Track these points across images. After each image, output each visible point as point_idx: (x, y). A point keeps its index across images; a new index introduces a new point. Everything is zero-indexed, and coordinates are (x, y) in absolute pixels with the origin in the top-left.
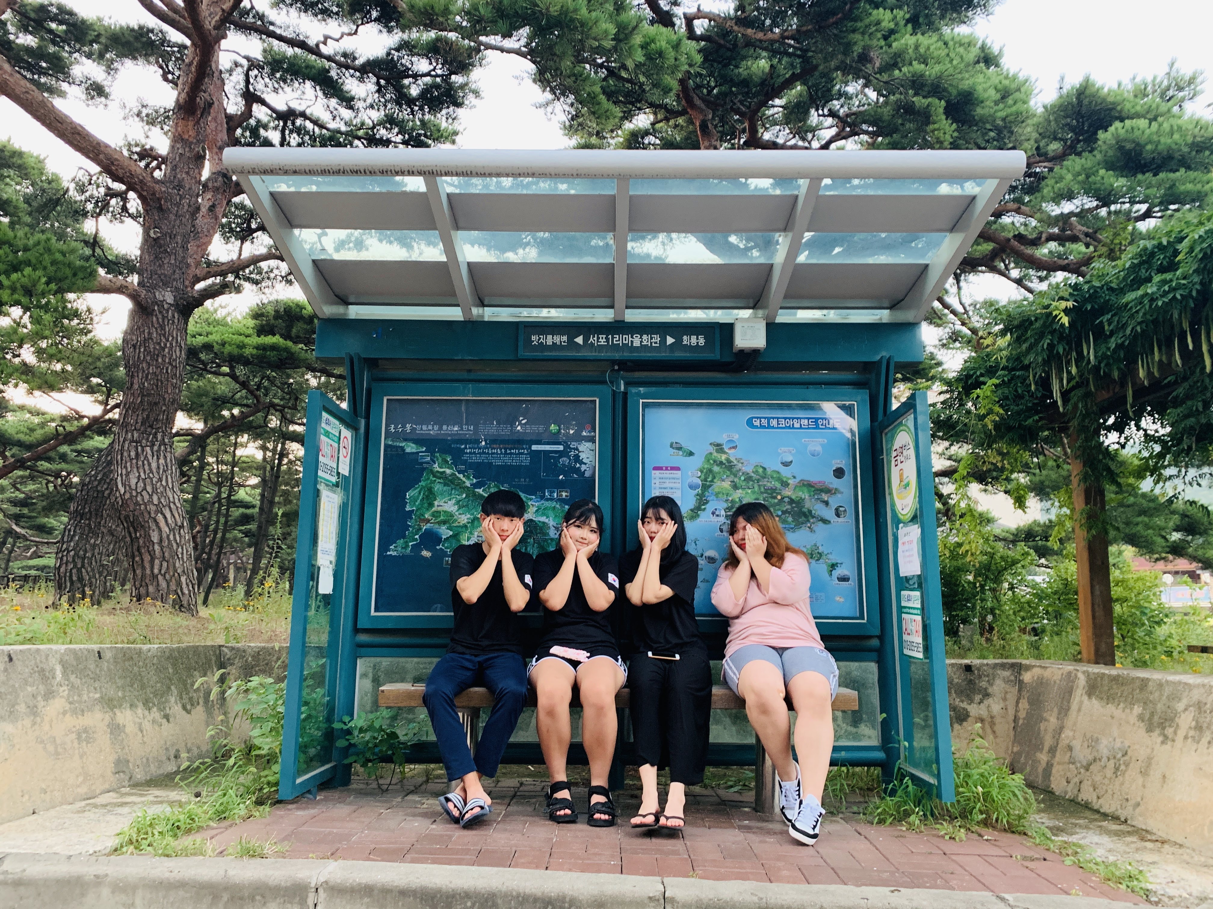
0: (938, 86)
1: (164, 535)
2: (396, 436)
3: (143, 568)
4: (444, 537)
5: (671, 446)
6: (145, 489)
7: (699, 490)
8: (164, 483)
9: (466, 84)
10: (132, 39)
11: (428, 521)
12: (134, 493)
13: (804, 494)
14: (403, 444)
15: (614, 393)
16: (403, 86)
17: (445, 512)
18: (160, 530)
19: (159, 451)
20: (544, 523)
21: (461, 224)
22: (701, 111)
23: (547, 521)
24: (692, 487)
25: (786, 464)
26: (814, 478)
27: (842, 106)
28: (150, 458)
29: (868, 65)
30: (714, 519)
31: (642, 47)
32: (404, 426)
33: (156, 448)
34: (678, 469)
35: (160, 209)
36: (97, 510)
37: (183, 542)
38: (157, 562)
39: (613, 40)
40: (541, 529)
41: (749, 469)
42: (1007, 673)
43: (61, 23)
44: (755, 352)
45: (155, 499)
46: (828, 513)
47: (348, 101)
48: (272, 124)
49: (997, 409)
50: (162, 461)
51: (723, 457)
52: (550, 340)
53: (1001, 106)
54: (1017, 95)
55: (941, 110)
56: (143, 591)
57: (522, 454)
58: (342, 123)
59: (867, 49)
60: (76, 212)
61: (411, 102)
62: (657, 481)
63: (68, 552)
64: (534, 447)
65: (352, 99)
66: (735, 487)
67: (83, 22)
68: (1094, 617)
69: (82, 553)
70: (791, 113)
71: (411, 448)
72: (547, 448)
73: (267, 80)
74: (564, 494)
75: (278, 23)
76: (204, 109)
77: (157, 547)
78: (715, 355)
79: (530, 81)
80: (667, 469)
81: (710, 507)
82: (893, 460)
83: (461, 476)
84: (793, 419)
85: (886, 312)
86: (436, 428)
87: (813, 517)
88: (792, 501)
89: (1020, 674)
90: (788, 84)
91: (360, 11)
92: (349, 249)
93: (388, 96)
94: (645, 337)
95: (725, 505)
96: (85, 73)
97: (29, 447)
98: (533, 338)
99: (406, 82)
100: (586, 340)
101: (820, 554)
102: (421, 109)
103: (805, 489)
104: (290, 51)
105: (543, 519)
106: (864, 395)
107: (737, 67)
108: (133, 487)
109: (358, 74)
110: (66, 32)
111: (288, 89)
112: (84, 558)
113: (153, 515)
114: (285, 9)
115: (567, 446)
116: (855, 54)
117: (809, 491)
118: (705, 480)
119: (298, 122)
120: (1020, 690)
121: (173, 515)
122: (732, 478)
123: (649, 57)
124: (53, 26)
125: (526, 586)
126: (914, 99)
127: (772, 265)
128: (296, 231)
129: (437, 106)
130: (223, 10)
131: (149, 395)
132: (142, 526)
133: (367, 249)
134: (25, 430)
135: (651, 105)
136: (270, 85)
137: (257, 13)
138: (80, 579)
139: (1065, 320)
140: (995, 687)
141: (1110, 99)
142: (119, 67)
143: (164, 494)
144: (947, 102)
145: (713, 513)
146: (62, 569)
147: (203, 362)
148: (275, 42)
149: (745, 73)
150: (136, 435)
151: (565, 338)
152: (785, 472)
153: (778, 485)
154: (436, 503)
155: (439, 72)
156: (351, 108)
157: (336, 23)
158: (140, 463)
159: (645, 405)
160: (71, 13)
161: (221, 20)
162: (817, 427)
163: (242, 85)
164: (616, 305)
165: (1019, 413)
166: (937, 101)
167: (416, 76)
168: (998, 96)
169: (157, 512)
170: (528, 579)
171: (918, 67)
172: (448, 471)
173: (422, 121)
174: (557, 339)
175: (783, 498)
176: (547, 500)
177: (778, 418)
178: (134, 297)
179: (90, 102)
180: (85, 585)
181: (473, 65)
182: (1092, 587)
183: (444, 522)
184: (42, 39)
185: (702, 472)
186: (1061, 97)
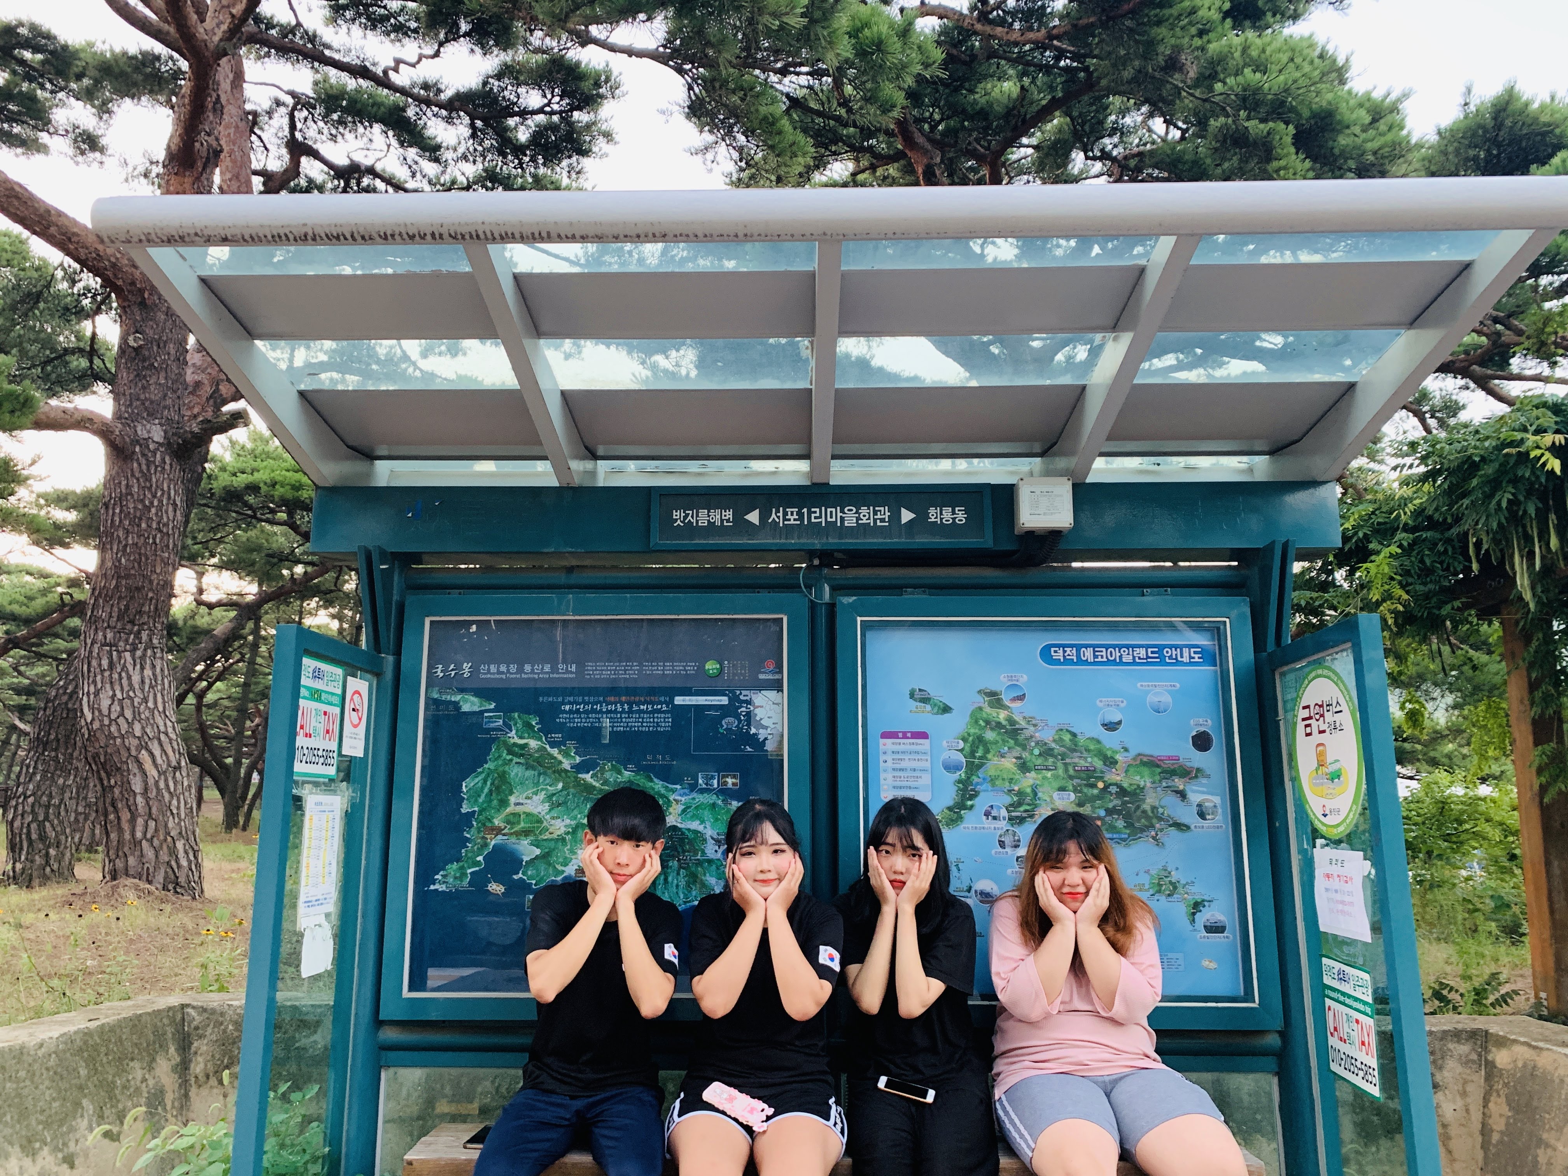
0: (1283, 103)
1: (151, 782)
2: (446, 683)
3: (120, 830)
4: (526, 858)
5: (912, 696)
6: (122, 714)
7: (962, 774)
8: (151, 704)
9: (594, 123)
10: (129, 70)
11: (498, 831)
12: (106, 722)
13: (1143, 779)
14: (457, 698)
15: (813, 606)
16: (507, 129)
17: (528, 814)
18: (144, 773)
19: (144, 655)
20: (696, 832)
21: (544, 328)
22: (926, 152)
23: (701, 828)
24: (950, 767)
25: (1111, 727)
26: (1161, 749)
27: (1115, 146)
28: (130, 668)
29: (1177, 76)
30: (989, 824)
31: (849, 34)
32: (458, 667)
33: (139, 653)
34: (923, 735)
35: (143, 304)
36: (67, 737)
37: (180, 789)
38: (140, 821)
39: (803, 15)
40: (691, 842)
41: (1047, 735)
42: (1464, 1049)
43: (36, 49)
44: (1054, 535)
45: (137, 729)
46: (1187, 815)
47: (432, 151)
48: (330, 185)
49: (1399, 592)
50: (148, 672)
51: (1002, 716)
52: (702, 518)
53: (1371, 133)
54: (1389, 118)
55: (1289, 140)
56: (119, 864)
57: (659, 711)
58: (425, 181)
59: (1178, 49)
60: (67, 309)
61: (518, 150)
62: (889, 758)
63: (26, 798)
64: (679, 700)
65: (438, 147)
66: (1024, 767)
67: (65, 47)
68: (1552, 911)
69: (45, 798)
70: (1047, 155)
71: (470, 704)
72: (701, 700)
73: (321, 124)
74: (730, 781)
75: (335, 45)
76: (208, 159)
77: (140, 800)
78: (986, 541)
79: (682, 118)
80: (905, 736)
81: (981, 803)
82: (1301, 726)
83: (555, 752)
84: (1120, 647)
85: (1261, 461)
86: (513, 668)
87: (1160, 819)
88: (1122, 792)
89: (1486, 1050)
90: (1044, 114)
91: (443, 23)
92: (440, 354)
93: (487, 143)
94: (864, 510)
95: (1008, 800)
96: (72, 119)
97: (27, 621)
98: (676, 514)
99: (512, 122)
100: (763, 517)
101: (1175, 886)
102: (533, 160)
103: (1146, 771)
104: (351, 83)
105: (695, 825)
106: (1242, 607)
107: (972, 91)
108: (105, 712)
109: (444, 113)
110: (43, 63)
111: (349, 136)
112: (48, 807)
113: (134, 753)
114: (344, 27)
115: (734, 699)
116: (1161, 58)
117: (1153, 774)
118: (972, 753)
119: (366, 181)
120: (1489, 1078)
121: (164, 751)
122: (1017, 752)
123: (862, 53)
124: (27, 55)
125: (666, 966)
126: (1246, 124)
127: (1084, 388)
128: (258, 342)
129: (555, 156)
130: (233, 16)
131: (127, 576)
132: (118, 769)
133: (465, 354)
134: (22, 599)
135: (853, 148)
136: (326, 131)
137: (306, 32)
138: (43, 837)
139: (1555, 465)
140: (1446, 1073)
141: (1544, 118)
142: (115, 109)
143: (150, 721)
144: (1296, 128)
145: (987, 814)
146: (17, 824)
147: (250, 507)
148: (332, 72)
149: (983, 101)
150: (110, 635)
151: (729, 514)
152: (1111, 741)
153: (1098, 764)
154: (512, 799)
155: (556, 107)
156: (437, 160)
157: (415, 45)
158: (115, 676)
159: (866, 626)
160: (49, 36)
161: (230, 30)
162: (1162, 663)
163: (287, 132)
164: (815, 453)
165: (1427, 596)
166: (1282, 126)
167: (524, 113)
168: (1368, 119)
169: (139, 748)
170: (670, 952)
171: (1250, 76)
172: (533, 744)
173: (535, 176)
174: (716, 516)
175: (1106, 787)
176: (702, 791)
177: (1094, 646)
178: (103, 432)
179: (80, 159)
180: (49, 847)
181: (602, 97)
182: (1548, 864)
183: (526, 833)
184: (14, 73)
185: (964, 740)
186: (1466, 117)
